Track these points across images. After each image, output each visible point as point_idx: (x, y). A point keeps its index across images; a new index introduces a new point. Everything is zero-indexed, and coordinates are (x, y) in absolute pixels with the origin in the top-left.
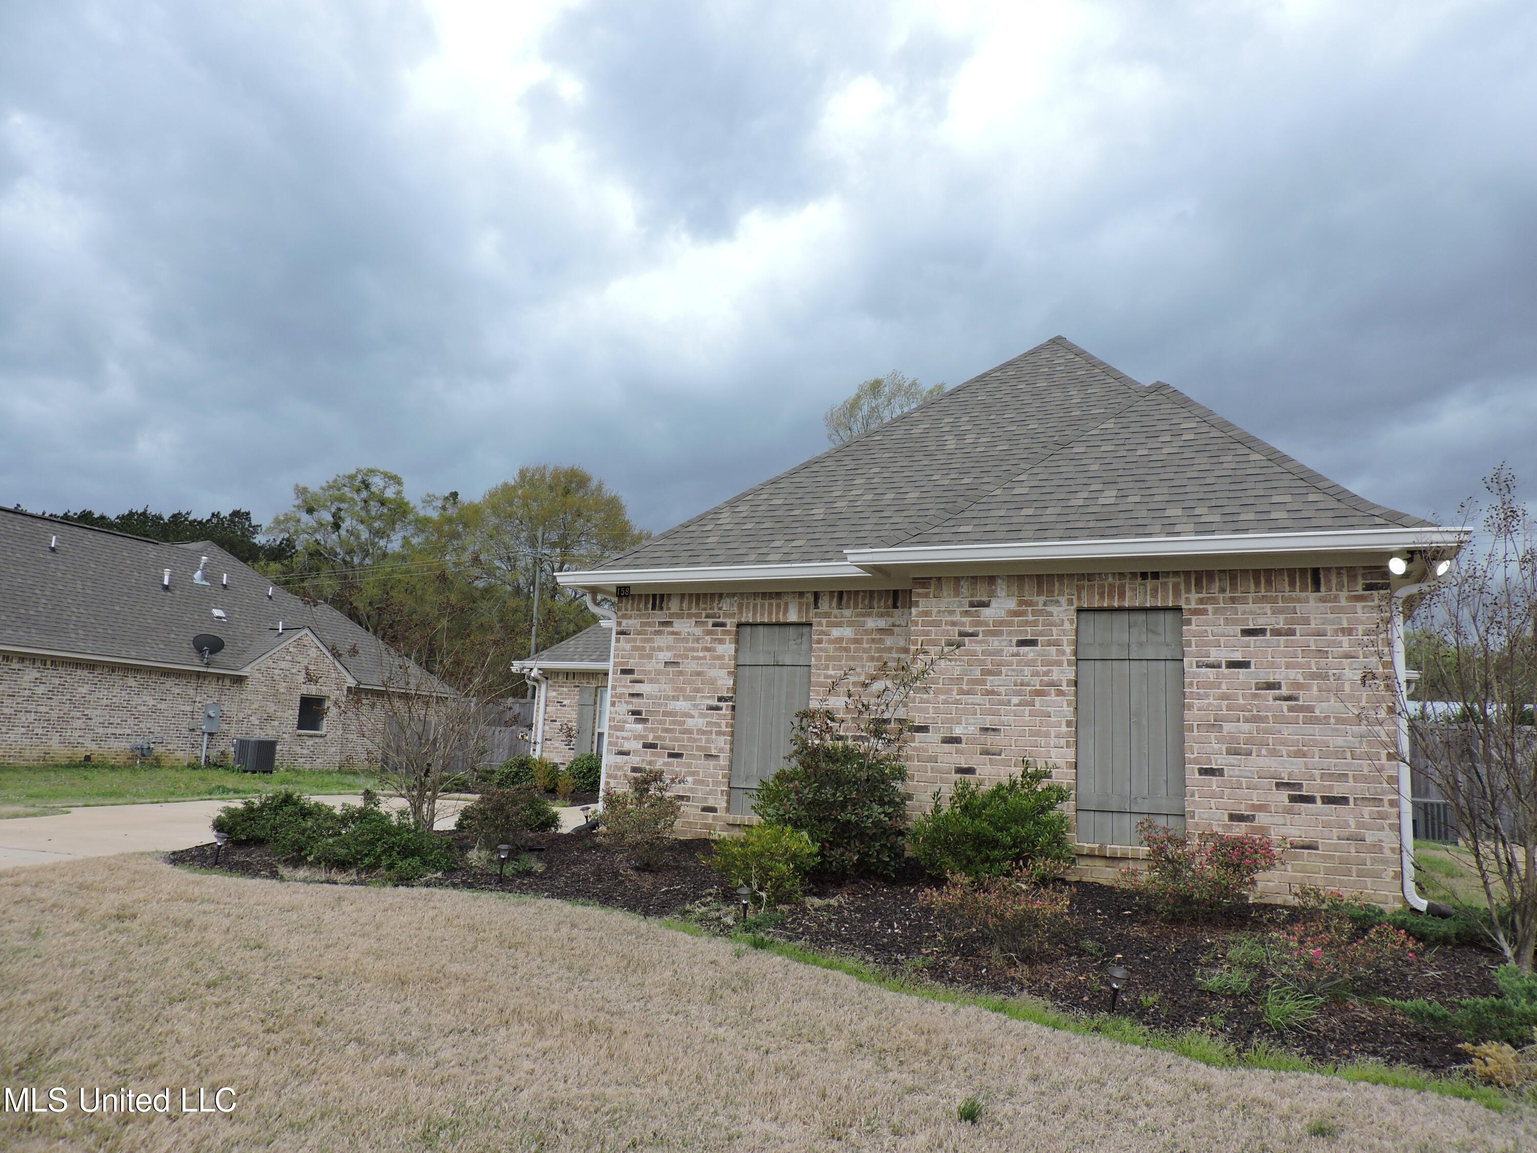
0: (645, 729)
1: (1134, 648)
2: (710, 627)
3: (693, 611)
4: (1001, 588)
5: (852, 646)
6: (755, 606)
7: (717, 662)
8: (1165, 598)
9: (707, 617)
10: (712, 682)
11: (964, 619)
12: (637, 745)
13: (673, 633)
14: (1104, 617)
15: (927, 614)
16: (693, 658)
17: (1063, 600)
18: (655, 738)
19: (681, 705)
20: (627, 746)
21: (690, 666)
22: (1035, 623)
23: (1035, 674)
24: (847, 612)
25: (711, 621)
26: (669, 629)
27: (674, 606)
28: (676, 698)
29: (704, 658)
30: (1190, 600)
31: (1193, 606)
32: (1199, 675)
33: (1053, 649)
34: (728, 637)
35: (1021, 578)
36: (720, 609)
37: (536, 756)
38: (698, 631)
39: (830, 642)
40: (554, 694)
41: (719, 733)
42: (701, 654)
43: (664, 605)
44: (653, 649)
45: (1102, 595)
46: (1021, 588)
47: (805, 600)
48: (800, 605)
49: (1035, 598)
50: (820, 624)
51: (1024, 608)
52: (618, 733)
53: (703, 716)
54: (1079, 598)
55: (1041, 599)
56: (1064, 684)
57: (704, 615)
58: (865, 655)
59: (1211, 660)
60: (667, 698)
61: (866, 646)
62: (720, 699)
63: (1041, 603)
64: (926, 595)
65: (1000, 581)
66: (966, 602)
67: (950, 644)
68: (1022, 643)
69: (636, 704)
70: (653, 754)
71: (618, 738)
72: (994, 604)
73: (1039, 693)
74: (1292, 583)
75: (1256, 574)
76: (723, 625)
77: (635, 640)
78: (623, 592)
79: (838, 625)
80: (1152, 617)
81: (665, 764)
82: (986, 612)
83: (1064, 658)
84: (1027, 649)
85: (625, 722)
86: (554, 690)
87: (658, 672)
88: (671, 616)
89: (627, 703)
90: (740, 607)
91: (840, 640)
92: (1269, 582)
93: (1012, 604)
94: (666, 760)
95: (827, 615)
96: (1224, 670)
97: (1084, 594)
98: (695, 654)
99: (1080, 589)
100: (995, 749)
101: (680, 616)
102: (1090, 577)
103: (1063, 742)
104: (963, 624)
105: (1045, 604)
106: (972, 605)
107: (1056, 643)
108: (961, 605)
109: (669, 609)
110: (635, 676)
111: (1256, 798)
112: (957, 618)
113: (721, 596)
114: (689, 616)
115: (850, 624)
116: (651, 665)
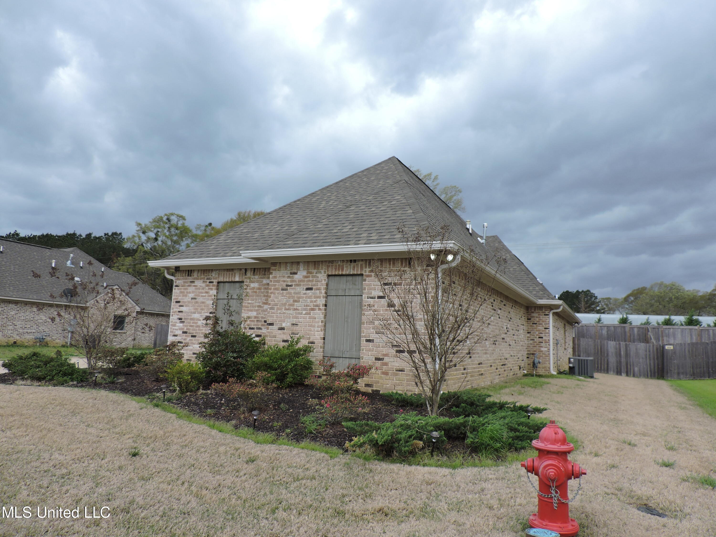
0: (183, 325)
1: (347, 291)
2: (208, 283)
3: (202, 277)
4: (301, 267)
5: (258, 291)
6: (224, 274)
7: (210, 298)
8: (357, 270)
9: (207, 279)
10: (208, 306)
11: (288, 279)
12: (179, 332)
13: (195, 286)
14: (337, 278)
15: (275, 277)
16: (202, 296)
17: (322, 271)
18: (187, 329)
19: (196, 316)
20: (177, 333)
21: (200, 299)
22: (312, 281)
23: (311, 302)
24: (256, 277)
25: (208, 281)
26: (193, 284)
27: (195, 275)
28: (194, 313)
29: (205, 296)
30: (366, 271)
31: (367, 274)
32: (368, 301)
33: (318, 291)
34: (214, 287)
35: (308, 262)
36: (212, 276)
38: (203, 285)
39: (250, 289)
42: (204, 295)
43: (192, 274)
44: (187, 293)
45: (336, 269)
46: (308, 266)
47: (241, 272)
48: (240, 274)
49: (313, 271)
50: (247, 282)
51: (309, 275)
52: (174, 327)
53: (204, 320)
54: (328, 271)
55: (315, 271)
56: (321, 306)
57: (206, 278)
58: (262, 294)
59: (372, 295)
60: (191, 313)
61: (262, 291)
62: (210, 313)
63: (315, 273)
64: (275, 270)
65: (301, 264)
66: (289, 272)
67: (283, 290)
68: (308, 289)
69: (181, 315)
70: (186, 336)
71: (173, 329)
72: (298, 273)
73: (313, 309)
74: (402, 264)
75: (390, 260)
76: (212, 282)
77: (181, 289)
78: (176, 270)
79: (253, 282)
80: (354, 278)
81: (190, 340)
82: (296, 276)
83: (322, 295)
84: (309, 291)
85: (176, 323)
87: (189, 302)
88: (194, 279)
89: (177, 315)
90: (219, 274)
91: (254, 288)
92: (394, 264)
93: (305, 273)
94: (191, 338)
95: (249, 278)
96: (376, 300)
97: (330, 269)
98: (202, 294)
99: (328, 267)
100: (296, 332)
101: (197, 279)
102: (332, 262)
103: (320, 329)
104: (287, 282)
105: (316, 273)
106: (291, 274)
107: (319, 289)
108: (287, 274)
109: (193, 276)
110: (180, 304)
111: (385, 351)
112: (286, 279)
113: (212, 270)
114: (201, 279)
115: (257, 282)
116: (187, 299)
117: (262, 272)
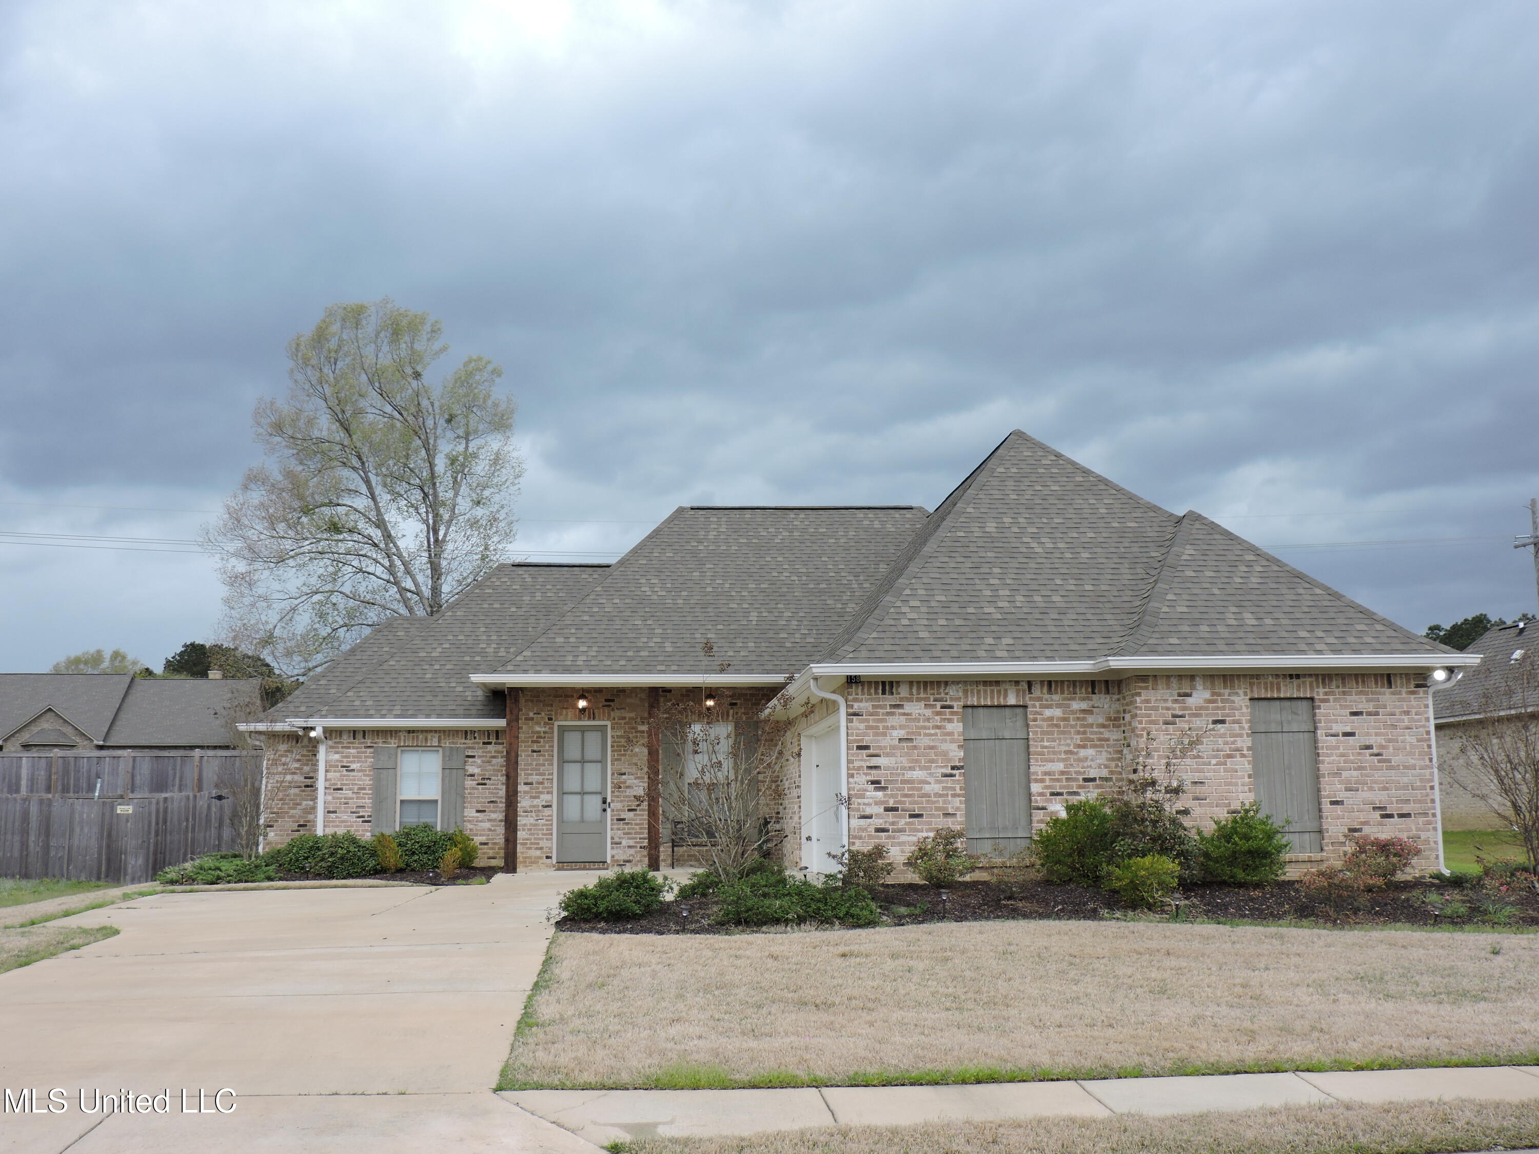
0: (885, 796)
1: (1285, 724)
2: (938, 709)
3: (922, 695)
4: (1199, 683)
5: (1062, 723)
6: (979, 692)
7: (948, 738)
8: (1305, 691)
9: (935, 700)
10: (945, 754)
11: (1175, 705)
12: (879, 810)
13: (904, 714)
14: (1265, 703)
15: (1148, 701)
16: (926, 735)
17: (1241, 692)
18: (895, 802)
19: (918, 774)
20: (868, 811)
21: (922, 741)
22: (1224, 708)
23: (1226, 743)
24: (1056, 697)
25: (939, 704)
26: (900, 711)
27: (904, 691)
28: (912, 769)
29: (936, 734)
30: (1319, 693)
31: (1321, 697)
32: (1327, 741)
33: (1237, 725)
34: (955, 717)
35: (1212, 676)
36: (947, 694)
37: (320, 832)
38: (928, 712)
39: (1043, 720)
40: (337, 757)
41: (954, 796)
42: (933, 732)
43: (894, 690)
44: (887, 728)
45: (1266, 689)
46: (1213, 684)
47: (1020, 687)
48: (1018, 692)
49: (1222, 691)
50: (1034, 706)
51: (1215, 697)
52: (859, 801)
53: (939, 782)
54: (1252, 691)
55: (1227, 691)
56: (1245, 749)
57: (932, 699)
58: (1072, 730)
59: (1333, 731)
60: (903, 768)
61: (1072, 723)
62: (953, 768)
63: (1227, 694)
64: (1147, 688)
65: (1198, 679)
66: (1175, 693)
67: (1166, 723)
68: (1215, 722)
69: (874, 775)
70: (895, 816)
71: (859, 804)
72: (1195, 694)
73: (1230, 756)
74: (1376, 683)
75: (1356, 676)
76: (951, 707)
77: (868, 721)
78: (852, 680)
79: (1049, 707)
80: (1294, 703)
81: (906, 824)
82: (1189, 700)
83: (1244, 732)
84: (1220, 726)
85: (866, 790)
86: (337, 753)
87: (893, 747)
88: (901, 699)
89: (866, 774)
90: (966, 692)
91: (1051, 719)
92: (1363, 682)
93: (1207, 695)
94: (908, 820)
95: (1039, 699)
96: (1341, 738)
97: (1255, 688)
98: (927, 731)
99: (1252, 685)
100: (1201, 796)
101: (910, 700)
102: (1258, 677)
103: (1246, 788)
104: (1174, 709)
105: (1229, 695)
106: (1179, 695)
107: (1238, 722)
108: (1172, 695)
109: (899, 694)
110: (871, 751)
111: (1362, 817)
112: (1170, 704)
113: (946, 683)
114: (919, 700)
115: (1059, 706)
116: (886, 742)
117: (1081, 689)
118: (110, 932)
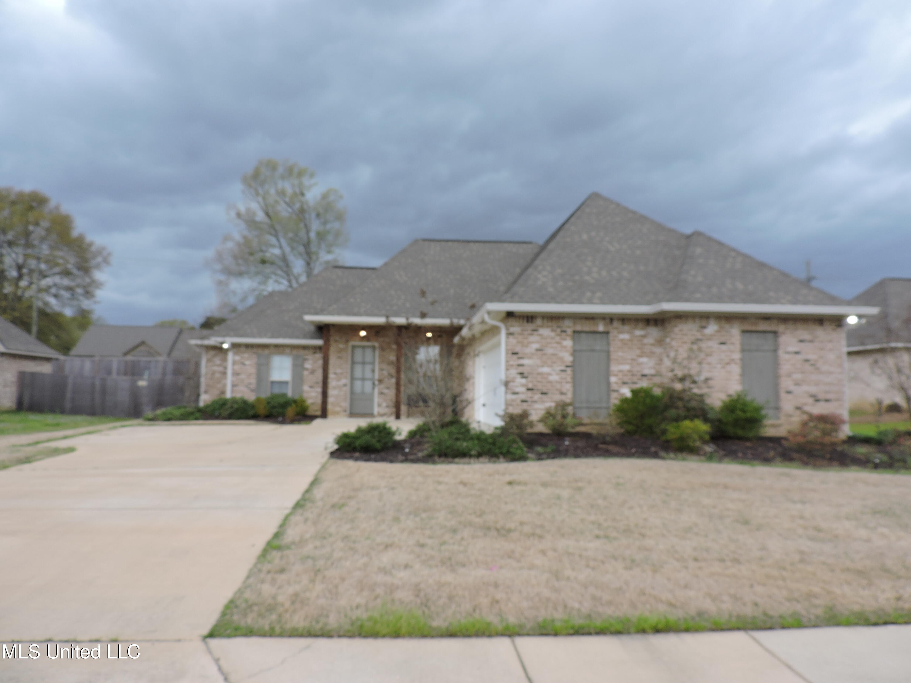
0: (527, 382)
1: (760, 346)
2: (558, 333)
3: (550, 324)
4: (712, 321)
5: (629, 343)
6: (582, 323)
7: (564, 349)
8: (772, 327)
9: (557, 328)
10: (561, 359)
11: (697, 333)
12: (523, 389)
13: (539, 335)
14: (749, 334)
16: (552, 347)
17: (736, 327)
18: (533, 385)
19: (546, 370)
20: (517, 390)
21: (549, 351)
22: (725, 336)
23: (726, 356)
24: (626, 328)
25: (559, 330)
26: (537, 333)
27: (539, 322)
28: (543, 366)
29: (557, 347)
30: (781, 328)
31: (782, 331)
32: (784, 356)
33: (732, 346)
34: (568, 338)
35: (720, 318)
36: (564, 324)
37: (228, 396)
38: (553, 334)
39: (618, 340)
40: (238, 358)
41: (567, 382)
42: (555, 345)
43: (534, 321)
44: (528, 342)
46: (720, 321)
47: (606, 321)
48: (604, 324)
49: (725, 326)
50: (614, 332)
51: (721, 329)
52: (512, 384)
53: (558, 374)
54: (742, 326)
55: (728, 326)
56: (737, 360)
57: (555, 327)
58: (635, 347)
59: (788, 351)
60: (538, 366)
61: (635, 342)
62: (567, 366)
63: (727, 328)
65: (711, 318)
66: (698, 326)
68: (721, 343)
69: (521, 369)
70: (532, 394)
71: (512, 386)
72: (709, 327)
73: (728, 364)
74: (814, 324)
76: (565, 331)
77: (518, 338)
78: (510, 315)
79: (622, 333)
81: (539, 398)
82: (706, 331)
83: (737, 350)
84: (722, 346)
85: (516, 378)
87: (532, 354)
88: (538, 326)
89: (516, 369)
90: (574, 323)
91: (623, 340)
92: (807, 322)
93: (716, 328)
94: (540, 396)
95: (617, 328)
96: (792, 355)
97: (744, 325)
98: (552, 345)
99: (742, 323)
100: (711, 386)
101: (542, 326)
102: (746, 318)
103: (738, 382)
104: (697, 335)
105: (729, 328)
106: (700, 327)
107: (733, 344)
108: (696, 327)
109: (536, 323)
110: (519, 356)
111: (803, 401)
112: (694, 333)
113: (564, 317)
114: (548, 327)
115: (628, 333)
116: (528, 350)
117: (641, 323)
118: (71, 450)
